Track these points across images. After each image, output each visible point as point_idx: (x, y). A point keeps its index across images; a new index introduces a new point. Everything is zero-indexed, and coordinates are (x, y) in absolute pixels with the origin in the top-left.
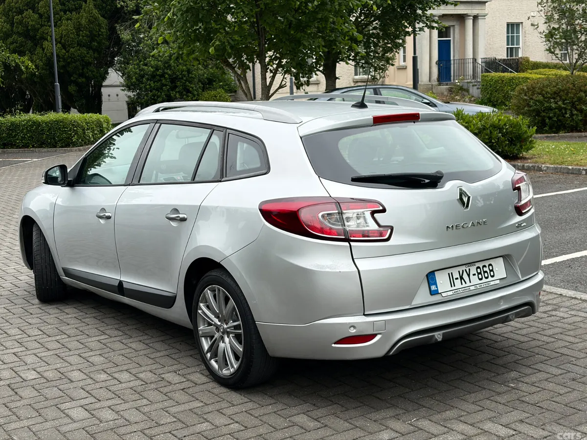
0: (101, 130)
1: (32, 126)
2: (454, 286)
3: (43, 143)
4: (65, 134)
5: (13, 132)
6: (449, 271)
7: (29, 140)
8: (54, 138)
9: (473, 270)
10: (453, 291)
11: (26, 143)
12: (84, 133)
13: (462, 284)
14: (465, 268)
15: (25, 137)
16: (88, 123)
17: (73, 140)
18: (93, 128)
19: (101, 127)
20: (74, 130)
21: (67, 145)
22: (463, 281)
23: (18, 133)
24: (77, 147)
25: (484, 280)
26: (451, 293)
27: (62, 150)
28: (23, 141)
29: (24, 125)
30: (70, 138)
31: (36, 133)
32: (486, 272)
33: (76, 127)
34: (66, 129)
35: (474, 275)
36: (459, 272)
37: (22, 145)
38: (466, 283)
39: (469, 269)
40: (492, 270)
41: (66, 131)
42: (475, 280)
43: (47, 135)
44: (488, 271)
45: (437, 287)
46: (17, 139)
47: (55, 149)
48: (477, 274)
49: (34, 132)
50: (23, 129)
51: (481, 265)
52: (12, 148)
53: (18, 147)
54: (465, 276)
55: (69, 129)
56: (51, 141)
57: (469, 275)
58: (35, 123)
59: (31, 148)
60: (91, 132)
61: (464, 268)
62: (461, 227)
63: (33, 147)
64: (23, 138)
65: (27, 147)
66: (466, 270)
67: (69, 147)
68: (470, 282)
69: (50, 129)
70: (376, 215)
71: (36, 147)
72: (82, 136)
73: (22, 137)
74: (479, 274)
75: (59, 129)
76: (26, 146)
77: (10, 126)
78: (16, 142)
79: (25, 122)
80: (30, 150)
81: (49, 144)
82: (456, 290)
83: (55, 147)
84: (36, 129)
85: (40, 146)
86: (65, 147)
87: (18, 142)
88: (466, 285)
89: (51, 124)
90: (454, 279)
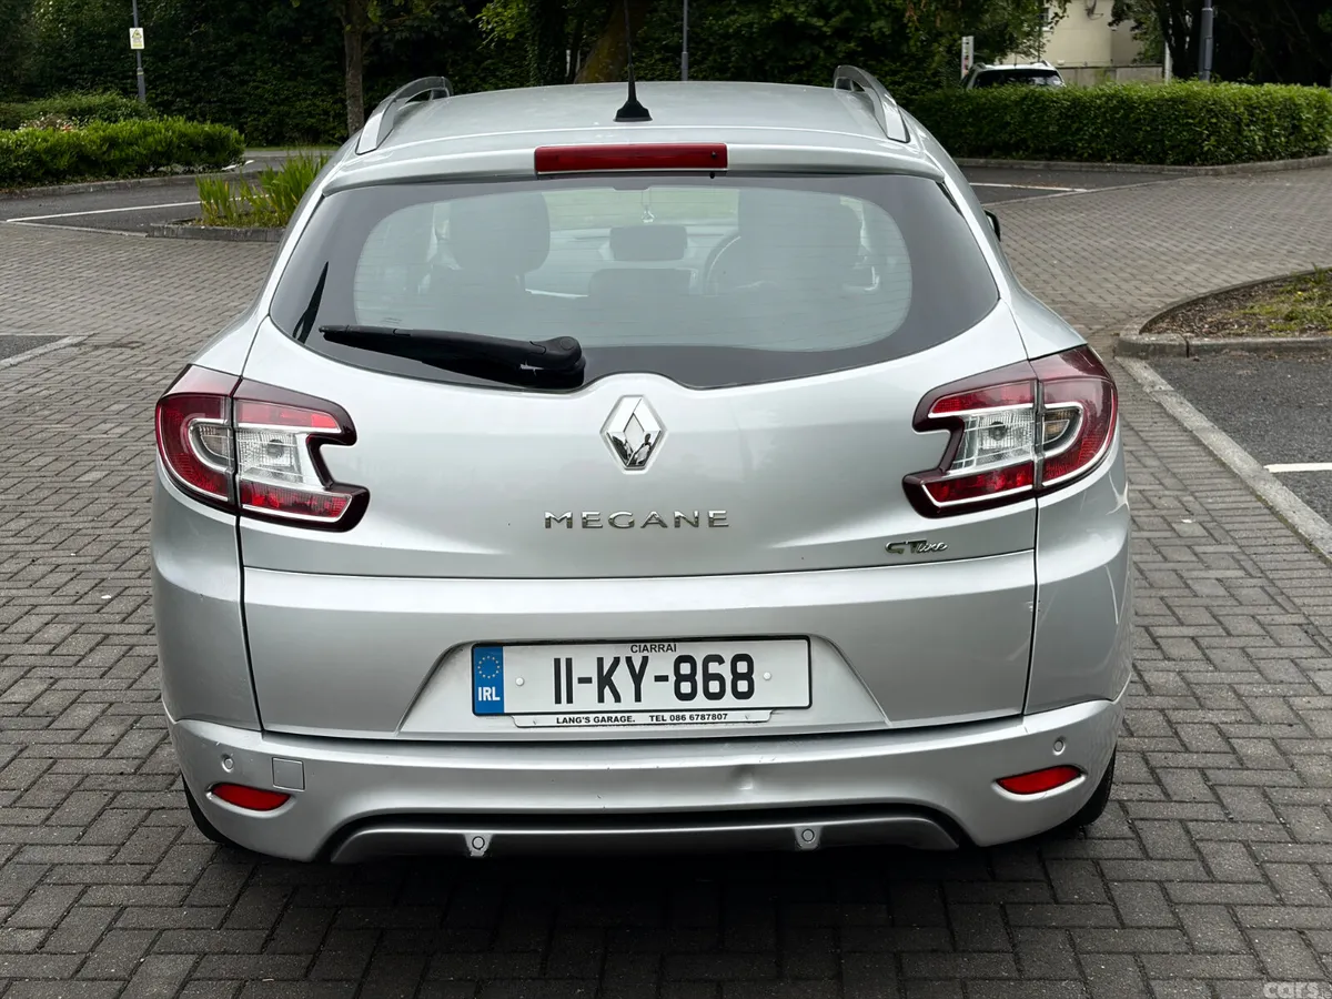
0: (1294, 126)
1: (1115, 109)
2: (570, 700)
3: (1137, 152)
4: (1187, 131)
5: (1074, 122)
6: (563, 653)
7: (1106, 142)
8: (1162, 141)
9: (662, 663)
10: (561, 717)
11: (1099, 150)
12: (1240, 132)
13: (601, 699)
14: (630, 654)
15: (1098, 136)
16: (1255, 108)
17: (1203, 147)
18: (1269, 119)
19: (1294, 118)
20: (1211, 123)
21: (1189, 161)
22: (607, 690)
23: (1085, 125)
24: (1213, 165)
25: (701, 701)
26: (552, 720)
27: (1174, 170)
28: (1093, 145)
29: (1099, 107)
30: (1195, 141)
31: (1123, 126)
32: (719, 678)
33: (1217, 117)
34: (1191, 121)
35: (661, 678)
36: (600, 661)
37: (1090, 154)
38: (618, 699)
39: (645, 660)
40: (748, 676)
41: (1191, 124)
42: (659, 695)
43: (1146, 131)
44: (728, 678)
45: (500, 693)
46: (1080, 140)
47: (1159, 166)
48: (672, 678)
49: (1119, 124)
50: (1096, 117)
51: (699, 652)
52: (1069, 158)
53: (1080, 159)
54: (622, 678)
55: (1197, 120)
56: (1153, 147)
57: (637, 678)
58: (1124, 102)
59: (1109, 161)
60: (1263, 130)
61: (623, 652)
62: (605, 523)
63: (1114, 159)
64: (1094, 137)
65: (1101, 159)
66: (629, 660)
67: (1193, 164)
68: (638, 698)
69: (1154, 120)
70: (325, 449)
71: (1119, 161)
72: (1232, 138)
73: (1092, 135)
74: (680, 678)
75: (1175, 119)
76: (1098, 156)
77: (1069, 109)
78: (1076, 146)
79: (1104, 99)
80: (1103, 167)
81: (1150, 153)
82: (576, 716)
83: (1161, 162)
84: (1126, 116)
85: (1129, 159)
86: (1184, 165)
87: (1080, 145)
88: (617, 707)
89: (1159, 106)
90: (575, 681)
